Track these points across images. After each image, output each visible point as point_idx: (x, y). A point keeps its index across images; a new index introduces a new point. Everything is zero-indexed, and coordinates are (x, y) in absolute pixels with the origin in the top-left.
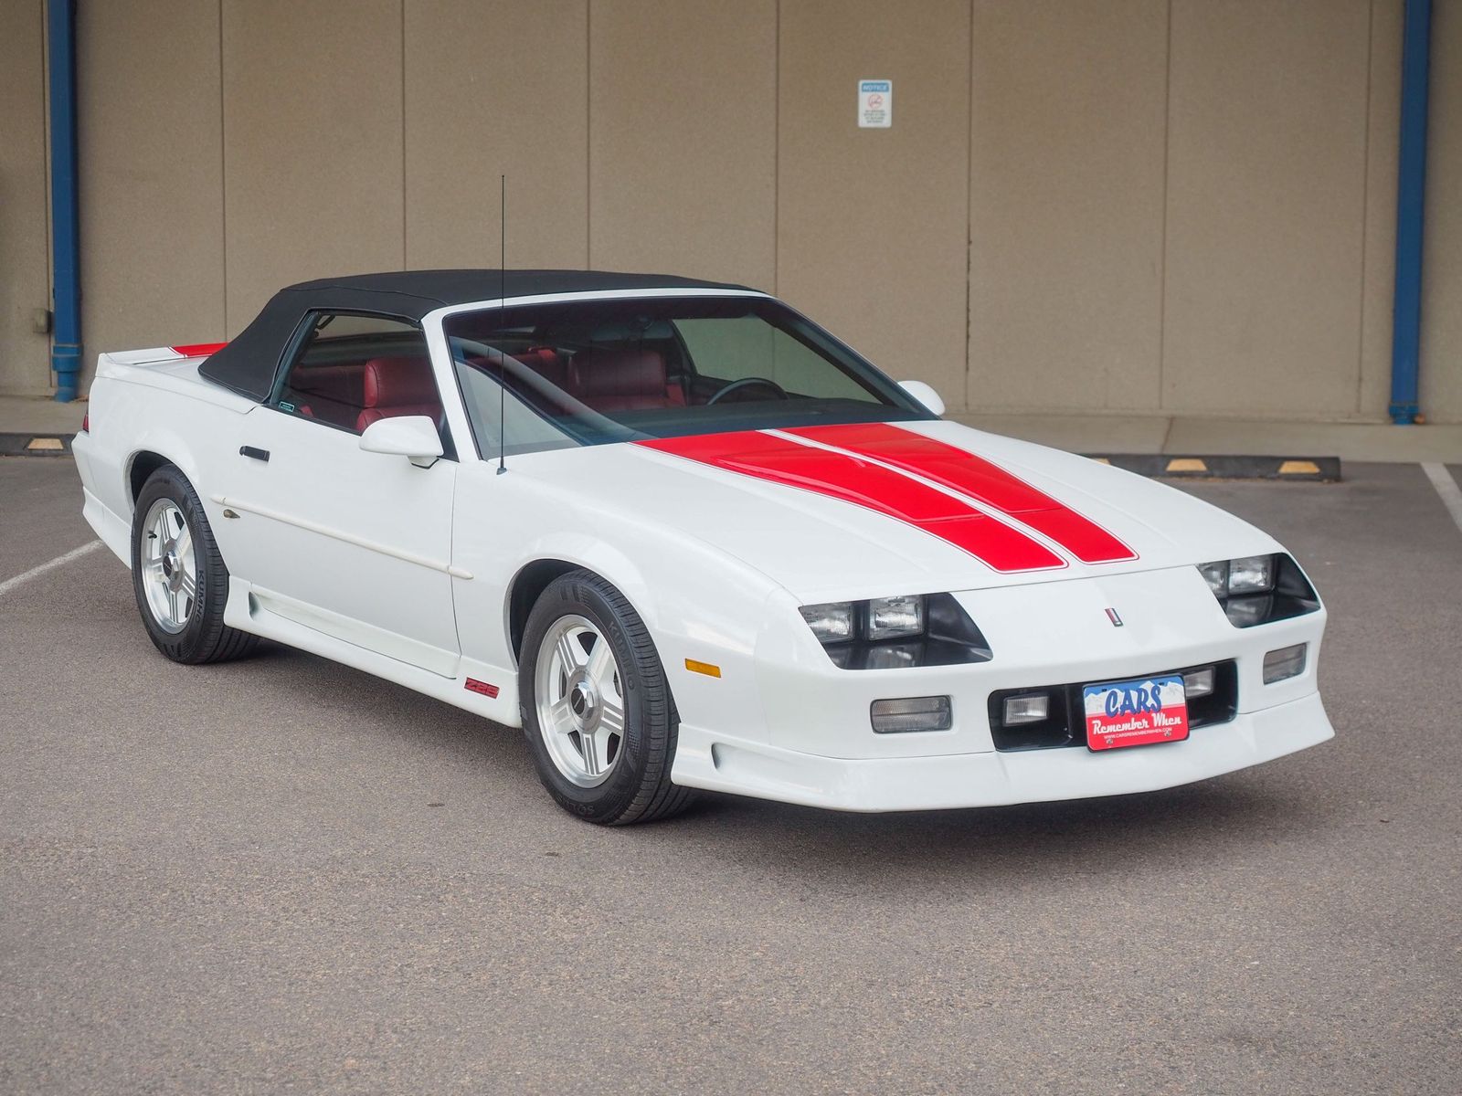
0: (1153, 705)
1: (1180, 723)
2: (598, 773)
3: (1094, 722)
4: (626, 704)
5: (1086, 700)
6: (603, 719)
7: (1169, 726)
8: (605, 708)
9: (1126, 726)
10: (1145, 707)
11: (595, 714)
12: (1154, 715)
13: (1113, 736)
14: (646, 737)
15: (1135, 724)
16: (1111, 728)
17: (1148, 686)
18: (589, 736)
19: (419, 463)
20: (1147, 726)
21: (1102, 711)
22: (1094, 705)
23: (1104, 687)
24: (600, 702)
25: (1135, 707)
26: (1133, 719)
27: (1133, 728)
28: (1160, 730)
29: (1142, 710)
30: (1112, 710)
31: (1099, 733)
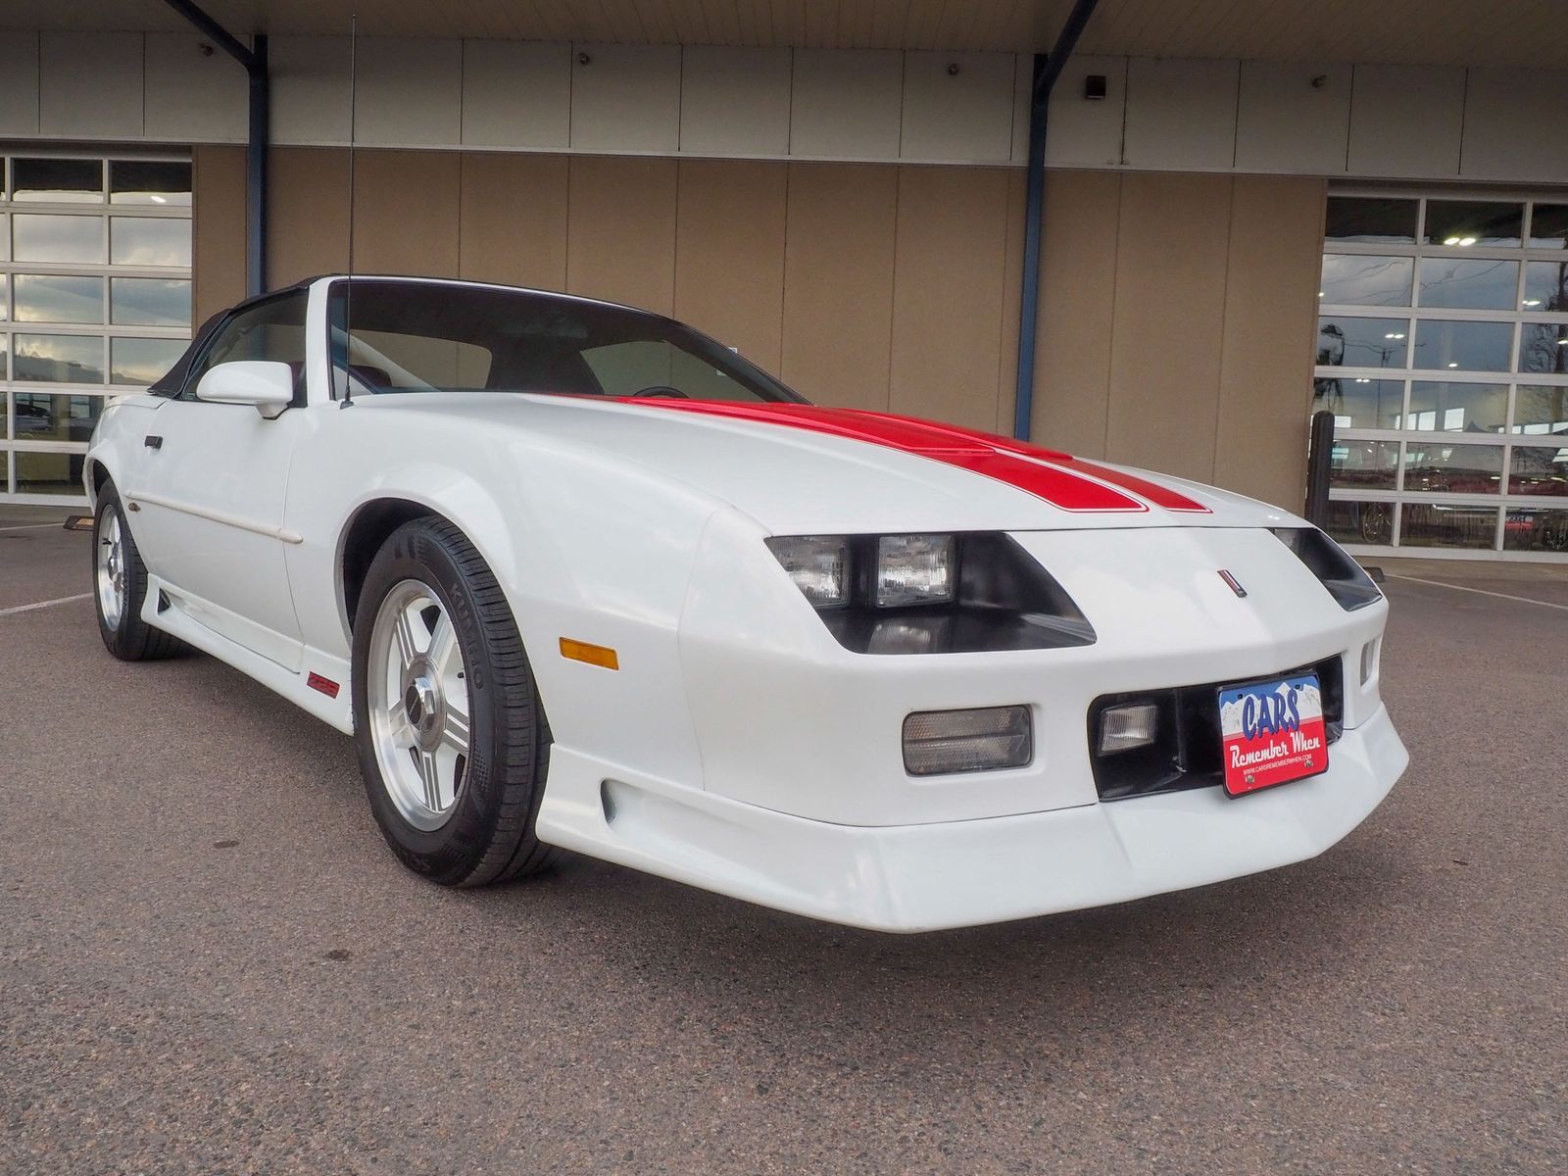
0: (1290, 718)
1: (1318, 746)
2: (440, 809)
3: (1232, 748)
4: (471, 711)
5: (1222, 711)
6: (446, 732)
7: (1309, 751)
8: (450, 716)
9: (1265, 754)
10: (1283, 721)
11: (437, 724)
12: (1292, 734)
13: (1253, 770)
14: (499, 765)
15: (1275, 751)
16: (1251, 758)
17: (1284, 689)
18: (429, 755)
19: (267, 412)
20: (1287, 753)
21: (1240, 729)
22: (1231, 719)
23: (1240, 691)
24: (442, 706)
25: (1273, 723)
26: (1272, 742)
27: (1273, 756)
28: (1300, 758)
29: (1281, 727)
30: (1250, 728)
31: (1238, 765)
